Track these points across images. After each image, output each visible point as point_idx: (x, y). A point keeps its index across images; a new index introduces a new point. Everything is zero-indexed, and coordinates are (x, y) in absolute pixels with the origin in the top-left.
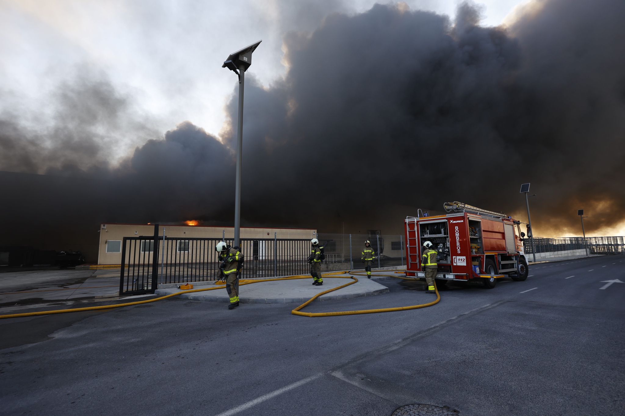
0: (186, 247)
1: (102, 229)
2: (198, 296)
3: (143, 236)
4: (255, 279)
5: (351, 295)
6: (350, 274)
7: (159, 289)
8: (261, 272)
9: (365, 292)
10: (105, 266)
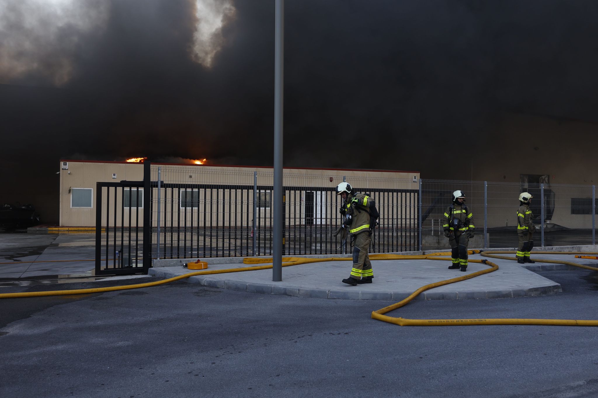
0: (195, 200)
1: (63, 169)
2: (216, 280)
3: (127, 181)
4: (308, 257)
5: (485, 293)
6: (482, 255)
7: (155, 267)
8: (318, 245)
9: (511, 290)
10: (70, 229)
